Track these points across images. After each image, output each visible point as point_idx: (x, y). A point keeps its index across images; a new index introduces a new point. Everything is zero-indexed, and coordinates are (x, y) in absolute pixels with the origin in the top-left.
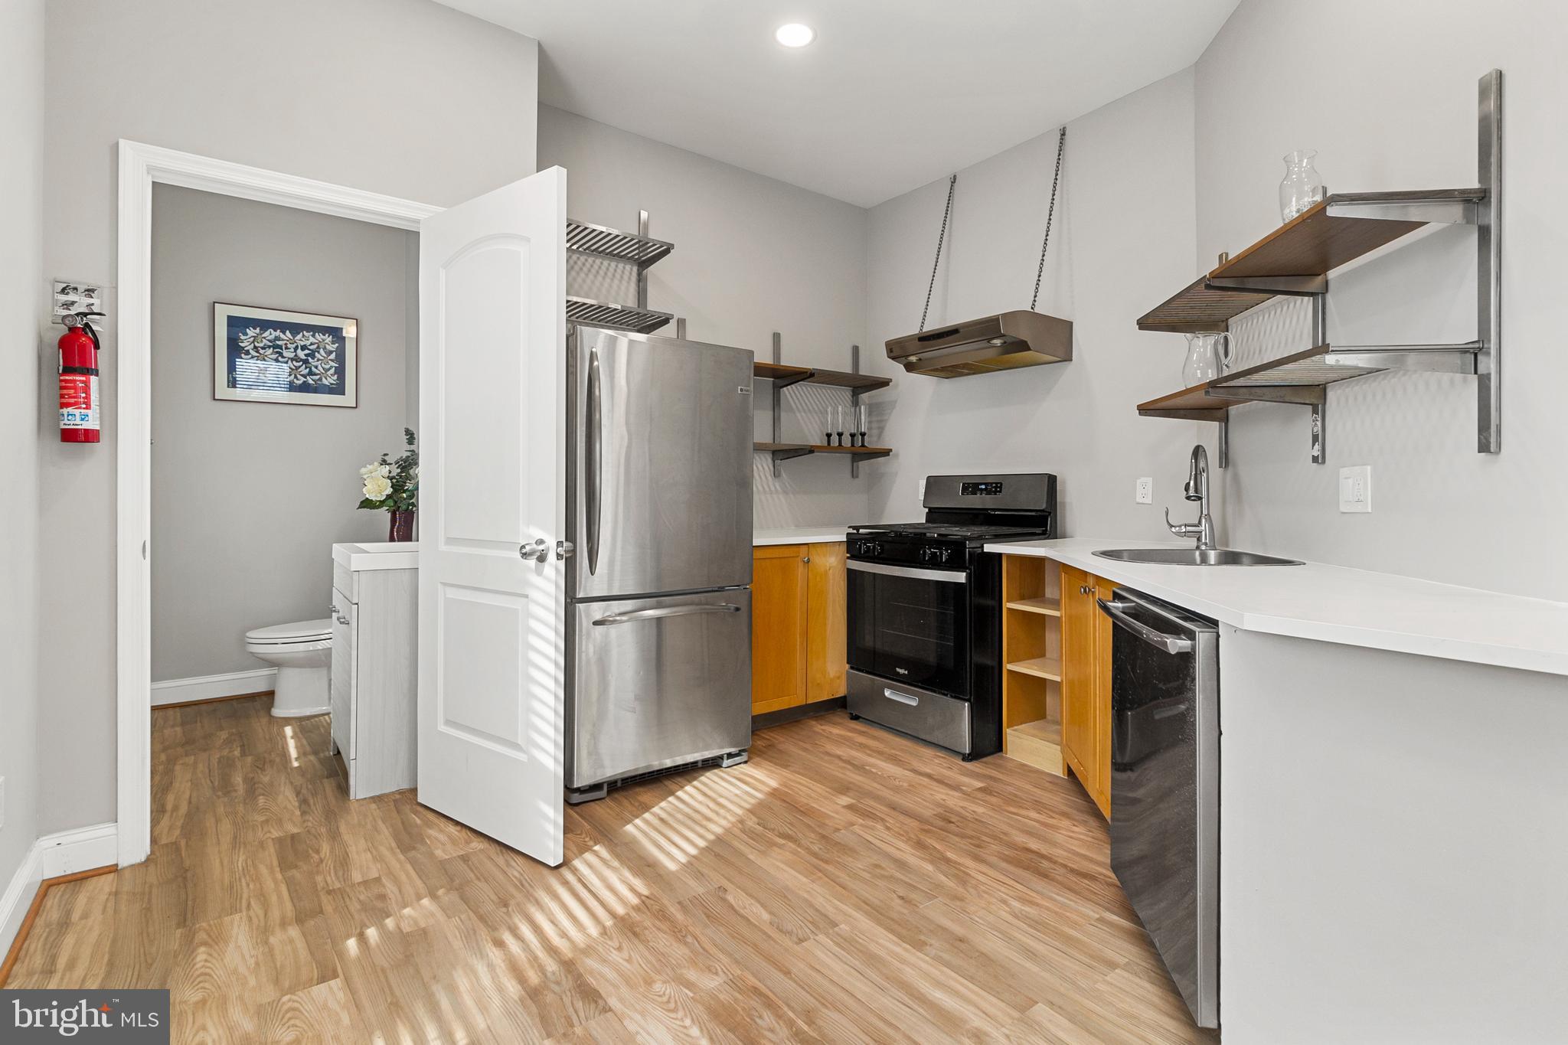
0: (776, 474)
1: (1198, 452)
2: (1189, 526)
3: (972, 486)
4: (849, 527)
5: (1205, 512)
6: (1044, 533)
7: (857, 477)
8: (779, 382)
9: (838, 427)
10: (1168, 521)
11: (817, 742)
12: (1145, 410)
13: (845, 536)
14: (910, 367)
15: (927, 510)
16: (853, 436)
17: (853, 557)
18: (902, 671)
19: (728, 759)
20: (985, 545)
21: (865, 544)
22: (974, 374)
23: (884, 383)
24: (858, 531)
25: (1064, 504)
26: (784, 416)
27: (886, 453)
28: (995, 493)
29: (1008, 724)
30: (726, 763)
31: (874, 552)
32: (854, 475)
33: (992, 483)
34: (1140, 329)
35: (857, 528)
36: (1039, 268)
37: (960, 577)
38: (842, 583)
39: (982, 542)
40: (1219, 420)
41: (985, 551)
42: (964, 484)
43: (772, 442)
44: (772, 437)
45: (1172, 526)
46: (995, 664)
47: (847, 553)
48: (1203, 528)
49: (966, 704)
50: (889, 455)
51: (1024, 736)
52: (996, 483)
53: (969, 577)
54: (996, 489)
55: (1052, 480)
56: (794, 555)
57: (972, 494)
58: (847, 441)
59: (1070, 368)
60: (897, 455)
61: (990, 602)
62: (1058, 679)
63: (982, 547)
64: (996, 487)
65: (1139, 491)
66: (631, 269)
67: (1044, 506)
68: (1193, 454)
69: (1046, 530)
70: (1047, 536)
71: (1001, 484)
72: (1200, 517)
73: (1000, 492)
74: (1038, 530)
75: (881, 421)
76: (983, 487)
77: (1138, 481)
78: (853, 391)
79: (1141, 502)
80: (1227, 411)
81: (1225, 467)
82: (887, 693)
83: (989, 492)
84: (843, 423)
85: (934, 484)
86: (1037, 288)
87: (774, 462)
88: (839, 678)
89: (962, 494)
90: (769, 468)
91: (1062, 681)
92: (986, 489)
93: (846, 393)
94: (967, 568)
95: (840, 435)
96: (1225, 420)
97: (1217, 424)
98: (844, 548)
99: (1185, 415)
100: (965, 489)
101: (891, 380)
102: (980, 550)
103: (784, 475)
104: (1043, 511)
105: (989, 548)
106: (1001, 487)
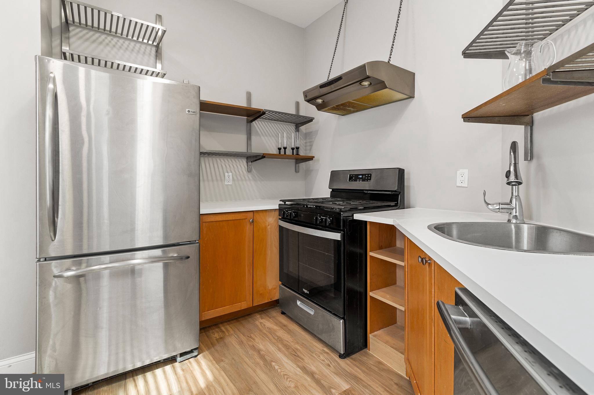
0: (249, 171)
1: (514, 146)
2: (502, 204)
3: (354, 177)
4: (281, 201)
5: (515, 194)
6: (396, 205)
7: (298, 172)
8: (251, 119)
9: (284, 145)
10: (485, 201)
11: (252, 335)
12: (468, 117)
13: (278, 206)
14: (320, 107)
15: (331, 190)
16: (293, 149)
17: (284, 219)
18: (306, 291)
19: (180, 357)
20: (354, 215)
21: (287, 211)
22: (357, 111)
23: (310, 120)
24: (285, 203)
25: (409, 187)
26: (253, 138)
27: (311, 158)
28: (367, 180)
29: (370, 330)
30: (179, 359)
31: (290, 217)
32: (297, 171)
33: (365, 174)
34: (464, 57)
35: (284, 201)
36: (393, 37)
37: (336, 236)
38: (277, 233)
39: (353, 212)
40: (526, 124)
41: (354, 218)
42: (350, 175)
43: (246, 152)
44: (247, 149)
45: (488, 204)
46: (362, 290)
47: (279, 216)
48: (514, 206)
49: (341, 321)
50: (313, 160)
51: (380, 342)
52: (368, 174)
53: (343, 237)
54: (368, 178)
55: (401, 172)
56: (244, 218)
57: (354, 181)
58: (289, 152)
59: (414, 103)
60: (318, 160)
61: (358, 250)
62: (403, 309)
63: (353, 216)
64: (368, 177)
65: (459, 179)
66: (151, 49)
67: (396, 189)
68: (511, 148)
69: (398, 203)
70: (398, 207)
71: (371, 174)
72: (512, 198)
73: (370, 179)
74: (393, 204)
75: (311, 142)
76: (361, 176)
77: (458, 172)
78: (296, 126)
79: (460, 186)
80: (532, 117)
81: (530, 160)
82: (299, 303)
83: (364, 180)
84: (287, 142)
85: (335, 175)
86: (392, 50)
87: (247, 163)
88: (275, 289)
89: (349, 181)
90: (244, 166)
91: (405, 310)
92: (362, 178)
93: (292, 127)
94: (341, 230)
95: (285, 148)
96: (530, 124)
97: (523, 127)
98: (277, 213)
99: (500, 121)
100: (351, 178)
101: (314, 118)
102: (351, 218)
103: (253, 170)
104: (395, 191)
105: (358, 216)
106: (370, 177)
